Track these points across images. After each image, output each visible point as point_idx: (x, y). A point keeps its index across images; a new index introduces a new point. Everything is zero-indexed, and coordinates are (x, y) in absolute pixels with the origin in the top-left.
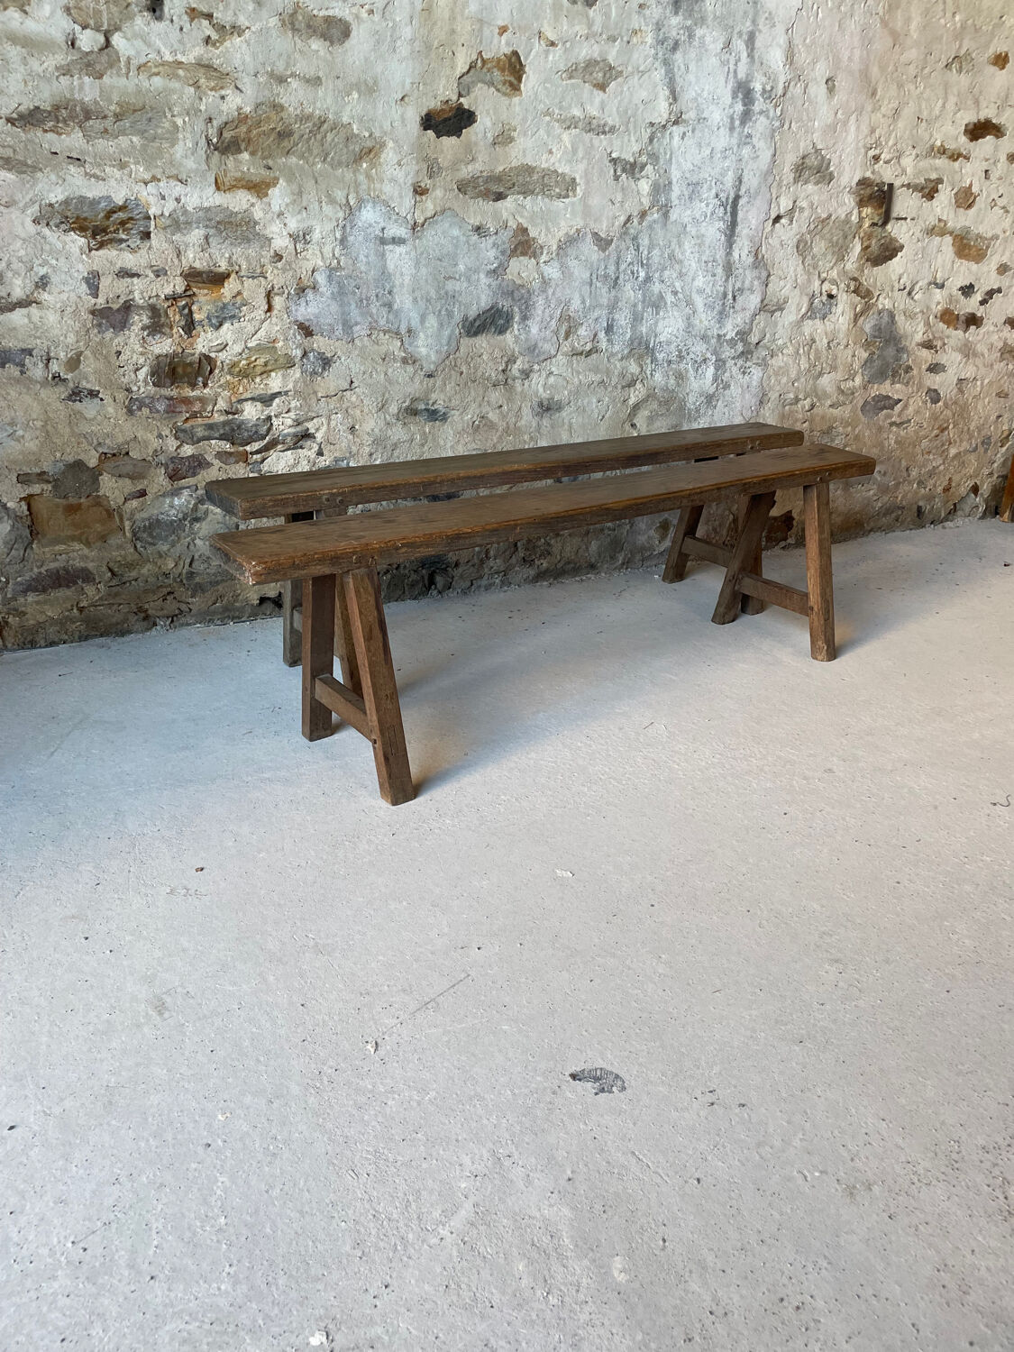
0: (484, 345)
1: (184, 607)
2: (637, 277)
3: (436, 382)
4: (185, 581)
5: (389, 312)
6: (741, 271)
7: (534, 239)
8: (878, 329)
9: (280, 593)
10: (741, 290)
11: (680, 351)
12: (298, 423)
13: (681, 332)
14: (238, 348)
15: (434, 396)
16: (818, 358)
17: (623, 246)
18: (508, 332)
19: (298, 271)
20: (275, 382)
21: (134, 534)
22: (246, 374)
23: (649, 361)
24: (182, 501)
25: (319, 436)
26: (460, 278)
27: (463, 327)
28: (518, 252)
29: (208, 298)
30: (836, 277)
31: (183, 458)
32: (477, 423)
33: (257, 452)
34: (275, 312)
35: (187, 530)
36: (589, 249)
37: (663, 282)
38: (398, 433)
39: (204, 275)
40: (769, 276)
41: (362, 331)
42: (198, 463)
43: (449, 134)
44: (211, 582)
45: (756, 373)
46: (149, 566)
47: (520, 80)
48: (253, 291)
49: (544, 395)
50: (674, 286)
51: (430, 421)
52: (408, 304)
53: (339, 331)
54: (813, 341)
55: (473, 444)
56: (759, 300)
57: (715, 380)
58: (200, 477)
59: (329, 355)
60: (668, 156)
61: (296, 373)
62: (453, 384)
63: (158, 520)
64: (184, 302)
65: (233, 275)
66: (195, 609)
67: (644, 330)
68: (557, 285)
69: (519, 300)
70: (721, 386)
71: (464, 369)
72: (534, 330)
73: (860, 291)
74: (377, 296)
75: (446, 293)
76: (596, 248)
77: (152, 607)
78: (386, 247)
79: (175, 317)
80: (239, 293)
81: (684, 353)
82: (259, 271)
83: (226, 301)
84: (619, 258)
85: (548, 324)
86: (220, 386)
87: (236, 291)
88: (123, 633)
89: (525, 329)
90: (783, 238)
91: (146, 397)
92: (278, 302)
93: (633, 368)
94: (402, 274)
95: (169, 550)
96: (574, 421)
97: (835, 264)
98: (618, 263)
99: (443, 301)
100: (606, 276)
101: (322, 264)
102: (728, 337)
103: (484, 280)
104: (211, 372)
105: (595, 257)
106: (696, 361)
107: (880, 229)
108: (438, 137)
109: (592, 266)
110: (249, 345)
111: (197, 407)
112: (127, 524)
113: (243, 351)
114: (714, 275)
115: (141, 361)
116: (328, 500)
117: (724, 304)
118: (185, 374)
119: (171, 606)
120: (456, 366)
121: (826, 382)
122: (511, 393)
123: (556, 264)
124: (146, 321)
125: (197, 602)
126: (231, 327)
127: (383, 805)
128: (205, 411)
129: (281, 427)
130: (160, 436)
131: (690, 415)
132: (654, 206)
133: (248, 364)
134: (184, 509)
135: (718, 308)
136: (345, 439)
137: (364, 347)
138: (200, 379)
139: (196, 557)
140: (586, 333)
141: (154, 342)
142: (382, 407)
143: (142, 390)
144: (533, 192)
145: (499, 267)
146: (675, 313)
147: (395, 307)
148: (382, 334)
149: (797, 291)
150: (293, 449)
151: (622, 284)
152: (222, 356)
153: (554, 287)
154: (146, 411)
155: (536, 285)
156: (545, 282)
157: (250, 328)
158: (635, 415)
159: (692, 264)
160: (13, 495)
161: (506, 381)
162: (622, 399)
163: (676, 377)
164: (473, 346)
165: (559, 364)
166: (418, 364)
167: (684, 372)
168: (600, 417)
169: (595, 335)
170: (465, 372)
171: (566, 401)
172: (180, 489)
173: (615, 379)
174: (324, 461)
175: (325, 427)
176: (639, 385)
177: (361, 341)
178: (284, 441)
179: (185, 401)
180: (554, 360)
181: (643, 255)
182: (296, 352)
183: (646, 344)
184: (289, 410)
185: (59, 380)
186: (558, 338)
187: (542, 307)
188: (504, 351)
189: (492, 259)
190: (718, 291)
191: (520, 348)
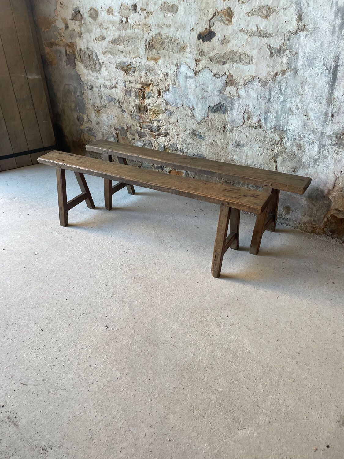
0: (217, 116)
2: (279, 100)
3: (200, 126)
5: (187, 100)
7: (235, 80)
11: (300, 135)
12: (166, 130)
13: (300, 127)
15: (200, 131)
17: (273, 85)
18: (226, 113)
19: (165, 85)
20: (161, 117)
22: (154, 113)
23: (284, 136)
24: (141, 143)
25: (170, 135)
26: (209, 92)
27: (210, 109)
28: (229, 84)
29: (147, 90)
31: (142, 132)
32: (213, 143)
33: (157, 135)
34: (160, 96)
36: (257, 85)
37: (291, 103)
38: (189, 140)
39: (145, 84)
41: (180, 105)
42: (144, 135)
43: (207, 41)
47: (231, 18)
48: (155, 90)
49: (238, 139)
50: (297, 105)
51: (199, 139)
52: (192, 99)
53: (174, 105)
55: (211, 150)
57: (319, 153)
58: (145, 138)
59: (172, 111)
60: (297, 46)
61: (164, 115)
64: (142, 91)
65: (151, 84)
67: (281, 123)
68: (244, 98)
69: (229, 102)
70: (322, 156)
71: (210, 123)
72: (235, 114)
74: (184, 95)
75: (204, 97)
76: (260, 85)
78: (187, 79)
79: (140, 94)
81: (302, 137)
83: (150, 91)
84: (271, 90)
85: (240, 113)
86: (149, 115)
87: (152, 89)
89: (231, 113)
91: (135, 115)
92: (161, 93)
93: (277, 138)
94: (191, 89)
96: (250, 153)
98: (270, 92)
99: (203, 99)
100: (265, 97)
101: (171, 83)
102: (328, 134)
103: (216, 94)
104: (147, 111)
105: (260, 89)
106: (309, 142)
108: (203, 42)
109: (258, 93)
110: (155, 105)
111: (144, 120)
113: (153, 106)
114: (320, 103)
115: (134, 105)
117: (326, 118)
118: (142, 110)
120: (207, 122)
122: (225, 136)
123: (244, 90)
124: (134, 95)
126: (151, 99)
128: (146, 121)
129: (162, 130)
130: (137, 125)
132: (289, 69)
133: (154, 110)
135: (322, 119)
136: (176, 138)
137: (181, 110)
138: (145, 112)
140: (255, 119)
141: (136, 100)
142: (185, 131)
143: (134, 113)
144: (236, 62)
145: (221, 89)
146: (298, 119)
147: (189, 99)
148: (186, 107)
150: (164, 137)
151: (272, 101)
152: (149, 107)
153: (242, 98)
154: (134, 118)
155: (236, 97)
156: (239, 97)
157: (155, 100)
159: (308, 97)
160: (114, 132)
161: (224, 131)
162: (270, 149)
163: (297, 146)
164: (214, 116)
165: (244, 129)
166: (195, 119)
167: (302, 145)
168: (260, 154)
169: (260, 121)
170: (210, 125)
171: (246, 144)
172: (141, 140)
173: (268, 140)
174: (171, 143)
175: (171, 133)
176: (279, 146)
177: (180, 108)
178: (163, 134)
179: (142, 117)
180: (242, 127)
181: (283, 90)
182: (164, 109)
183: (282, 129)
184: (163, 126)
185: (121, 107)
186: (244, 119)
187: (237, 106)
188: (224, 120)
189: (220, 86)
190: (322, 111)
191: (229, 120)
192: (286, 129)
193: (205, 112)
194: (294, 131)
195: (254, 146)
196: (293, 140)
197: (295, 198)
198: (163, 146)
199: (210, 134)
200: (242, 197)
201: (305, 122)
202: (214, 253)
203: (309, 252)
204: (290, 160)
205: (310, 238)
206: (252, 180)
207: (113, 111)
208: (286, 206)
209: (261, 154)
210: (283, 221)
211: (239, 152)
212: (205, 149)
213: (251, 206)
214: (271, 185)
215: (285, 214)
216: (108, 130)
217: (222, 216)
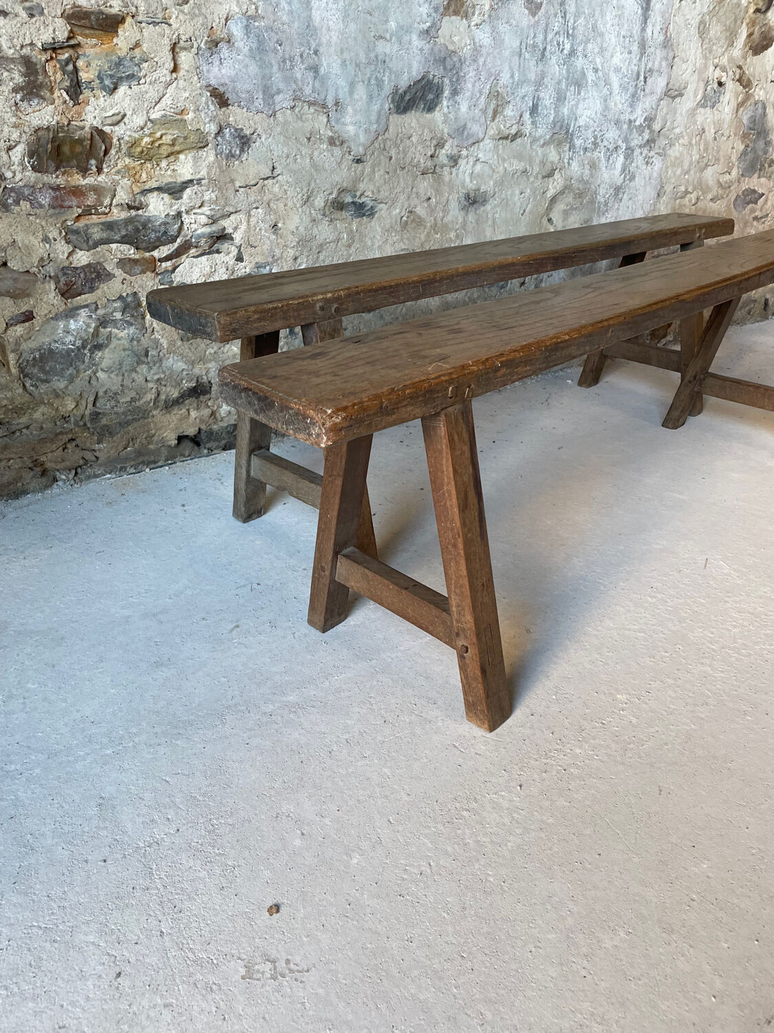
0: (413, 125)
1: (89, 456)
2: (563, 50)
3: (364, 168)
4: (89, 425)
5: (315, 78)
6: (652, 50)
8: (753, 120)
9: (200, 429)
10: (651, 70)
11: (595, 137)
12: (213, 220)
13: (598, 115)
14: (139, 120)
16: (706, 150)
17: (552, 11)
18: (438, 108)
19: (210, 17)
20: (185, 168)
21: (21, 369)
22: (148, 155)
23: (566, 148)
24: (80, 324)
25: (238, 237)
26: (391, 38)
27: (393, 101)
28: (451, 9)
29: (98, 50)
30: (726, 64)
31: (76, 268)
32: (405, 218)
33: (167, 258)
34: (182, 73)
35: (87, 360)
36: (520, 12)
37: (586, 56)
38: (324, 231)
39: (92, 17)
40: (674, 57)
41: (283, 100)
42: (96, 274)
44: (120, 424)
45: (658, 163)
46: (42, 409)
48: (155, 42)
49: (471, 185)
50: (595, 62)
51: (357, 217)
52: (336, 69)
53: (259, 103)
54: (704, 131)
55: (401, 244)
56: (665, 83)
57: (623, 170)
58: (99, 292)
59: (247, 132)
61: (209, 155)
62: (382, 172)
63: (51, 351)
64: (67, 55)
65: (129, 20)
66: (102, 459)
67: (566, 111)
68: (488, 54)
69: (451, 70)
70: (628, 177)
71: (393, 152)
72: (464, 108)
73: (744, 82)
74: (301, 56)
75: (376, 57)
76: (527, 12)
77: (49, 458)
79: (54, 73)
80: (137, 45)
81: (599, 141)
82: (160, 16)
83: (122, 53)
84: (547, 25)
85: (477, 100)
86: (118, 172)
87: (133, 41)
88: (17, 495)
89: (454, 106)
90: (687, 17)
91: (25, 186)
92: (185, 59)
93: (553, 155)
94: (329, 29)
95: (66, 387)
96: (497, 216)
97: (726, 49)
98: (546, 31)
99: (373, 67)
100: (534, 46)
101: (237, 10)
102: (637, 123)
103: (417, 42)
104: (106, 152)
105: (525, 22)
106: (608, 149)
107: (762, 16)
109: (522, 32)
110: (153, 117)
111: (91, 200)
112: (12, 358)
113: (146, 123)
114: (630, 52)
115: (15, 136)
116: (322, 309)
117: (636, 85)
118: (74, 156)
119: (74, 456)
120: (384, 149)
121: (710, 175)
122: (440, 183)
123: (486, 27)
124: (19, 79)
125: (104, 449)
126: (129, 92)
127: (475, 732)
128: (101, 205)
129: (194, 226)
130: (46, 239)
131: (599, 207)
133: (153, 142)
134: (83, 335)
135: (631, 90)
136: (267, 240)
137: (286, 123)
138: (93, 162)
139: (101, 394)
140: (512, 114)
141: (30, 110)
142: (307, 201)
143: (18, 176)
145: (432, 26)
146: (595, 93)
147: (322, 71)
148: (306, 107)
149: (696, 77)
150: (209, 253)
151: (549, 57)
152: (119, 131)
153: (484, 56)
154: (25, 205)
155: (467, 51)
156: (477, 50)
157: (152, 94)
158: (551, 209)
159: (612, 39)
161: (435, 169)
162: (542, 191)
163: (590, 167)
164: (402, 125)
165: (486, 149)
166: (346, 146)
167: (597, 162)
168: (521, 212)
169: (521, 117)
170: (394, 156)
171: (491, 192)
173: (537, 167)
174: (245, 267)
175: (245, 226)
176: (557, 175)
178: (198, 244)
179: (76, 192)
180: (481, 144)
181: (569, 24)
182: (208, 128)
183: (566, 128)
184: (203, 204)
186: (485, 119)
187: (472, 80)
188: (434, 132)
189: (425, 16)
190: (632, 71)
191: (450, 129)
192: (574, 126)
193: (379, 114)
196: (582, 153)
199: (399, 190)
204: (578, 205)
209: (524, 211)
211: (474, 224)
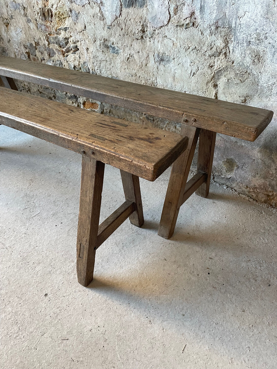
0: (132, 13)
3: (112, 32)
12: (74, 42)
14: (55, 6)
15: (112, 39)
18: (145, 6)
20: (67, 23)
22: (60, 18)
25: (79, 50)
27: (123, 1)
31: (50, 49)
32: (130, 59)
33: (66, 52)
38: (101, 55)
41: (86, 1)
51: (112, 52)
53: (79, 2)
58: (54, 57)
59: (77, 12)
61: (71, 20)
62: (118, 34)
72: (156, 6)
86: (55, 22)
89: (151, 5)
91: (40, 23)
104: (52, 16)
110: (58, 6)
111: (50, 30)
118: (47, 16)
120: (119, 24)
122: (144, 45)
129: (70, 43)
130: (44, 39)
133: (59, 14)
136: (85, 53)
137: (88, 9)
138: (50, 19)
141: (39, 3)
142: (95, 41)
148: (93, 4)
150: (74, 53)
152: (52, 10)
154: (40, 29)
160: (24, 51)
161: (142, 37)
162: (208, 64)
163: (252, 57)
164: (128, 13)
165: (170, 31)
166: (105, 21)
167: (261, 54)
168: (192, 74)
169: (193, 14)
170: (124, 28)
171: (172, 57)
172: (50, 60)
173: (205, 48)
174: (82, 61)
175: (80, 46)
176: (222, 57)
177: (87, 6)
178: (72, 49)
179: (47, 27)
180: (166, 27)
182: (68, 10)
183: (229, 24)
184: (71, 36)
185: (26, 15)
186: (169, 13)
188: (141, 18)
191: (149, 17)
192: (236, 23)
193: (117, 7)
194: (248, 26)
195: (184, 60)
196: (245, 45)
197: (242, 146)
198: (73, 67)
199: (125, 44)
200: (125, 140)
201: (268, 6)
202: (77, 243)
203: (258, 240)
204: (239, 81)
205: (261, 213)
206: (164, 110)
207: (19, 22)
208: (228, 159)
209: (194, 74)
210: (223, 182)
211: (163, 72)
212: (120, 68)
213: (134, 162)
214: (195, 121)
215: (226, 171)
216: (19, 49)
217: (85, 177)
